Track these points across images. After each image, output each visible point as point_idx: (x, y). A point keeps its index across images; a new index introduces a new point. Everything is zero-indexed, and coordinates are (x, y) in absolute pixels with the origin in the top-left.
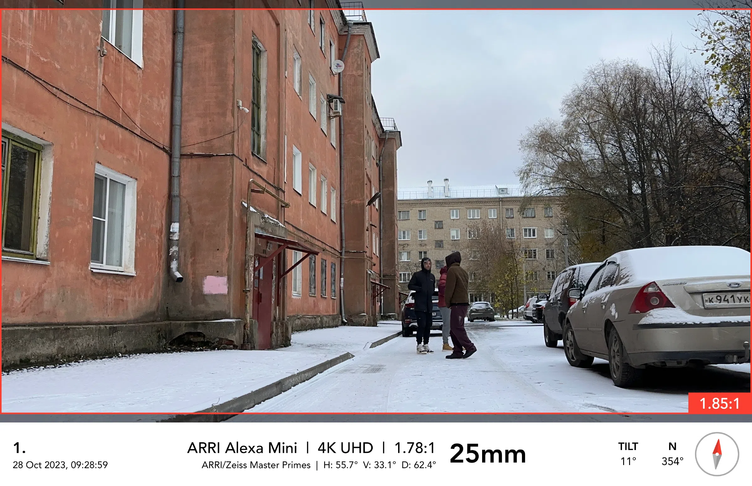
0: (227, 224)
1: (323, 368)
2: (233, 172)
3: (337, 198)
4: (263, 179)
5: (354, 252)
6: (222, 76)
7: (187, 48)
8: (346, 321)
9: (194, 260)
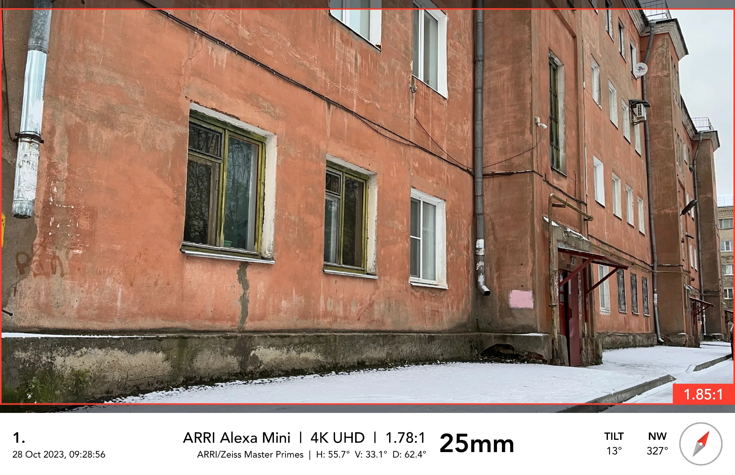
0: (529, 240)
1: (641, 390)
2: (533, 188)
3: (645, 208)
4: (564, 193)
5: (669, 266)
6: (520, 96)
7: (486, 75)
8: (663, 341)
9: (500, 274)
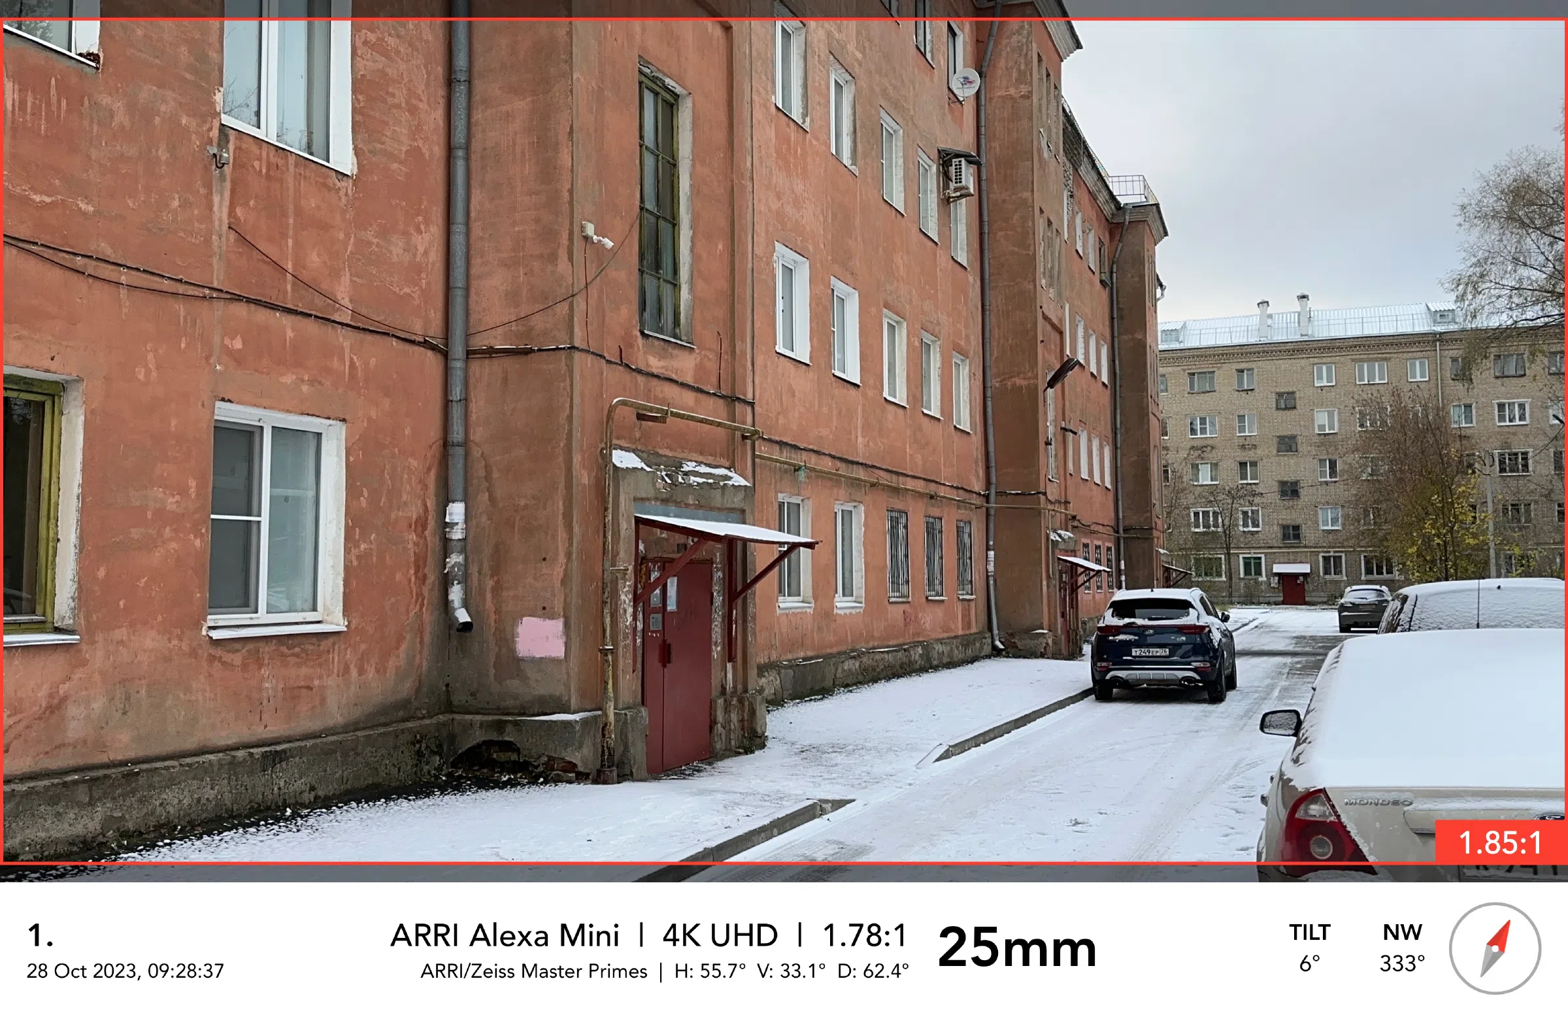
0: (561, 503)
2: (572, 385)
6: (548, 173)
7: (476, 115)
9: (499, 580)
